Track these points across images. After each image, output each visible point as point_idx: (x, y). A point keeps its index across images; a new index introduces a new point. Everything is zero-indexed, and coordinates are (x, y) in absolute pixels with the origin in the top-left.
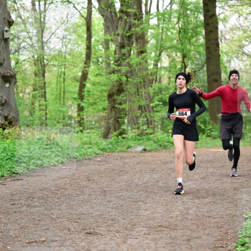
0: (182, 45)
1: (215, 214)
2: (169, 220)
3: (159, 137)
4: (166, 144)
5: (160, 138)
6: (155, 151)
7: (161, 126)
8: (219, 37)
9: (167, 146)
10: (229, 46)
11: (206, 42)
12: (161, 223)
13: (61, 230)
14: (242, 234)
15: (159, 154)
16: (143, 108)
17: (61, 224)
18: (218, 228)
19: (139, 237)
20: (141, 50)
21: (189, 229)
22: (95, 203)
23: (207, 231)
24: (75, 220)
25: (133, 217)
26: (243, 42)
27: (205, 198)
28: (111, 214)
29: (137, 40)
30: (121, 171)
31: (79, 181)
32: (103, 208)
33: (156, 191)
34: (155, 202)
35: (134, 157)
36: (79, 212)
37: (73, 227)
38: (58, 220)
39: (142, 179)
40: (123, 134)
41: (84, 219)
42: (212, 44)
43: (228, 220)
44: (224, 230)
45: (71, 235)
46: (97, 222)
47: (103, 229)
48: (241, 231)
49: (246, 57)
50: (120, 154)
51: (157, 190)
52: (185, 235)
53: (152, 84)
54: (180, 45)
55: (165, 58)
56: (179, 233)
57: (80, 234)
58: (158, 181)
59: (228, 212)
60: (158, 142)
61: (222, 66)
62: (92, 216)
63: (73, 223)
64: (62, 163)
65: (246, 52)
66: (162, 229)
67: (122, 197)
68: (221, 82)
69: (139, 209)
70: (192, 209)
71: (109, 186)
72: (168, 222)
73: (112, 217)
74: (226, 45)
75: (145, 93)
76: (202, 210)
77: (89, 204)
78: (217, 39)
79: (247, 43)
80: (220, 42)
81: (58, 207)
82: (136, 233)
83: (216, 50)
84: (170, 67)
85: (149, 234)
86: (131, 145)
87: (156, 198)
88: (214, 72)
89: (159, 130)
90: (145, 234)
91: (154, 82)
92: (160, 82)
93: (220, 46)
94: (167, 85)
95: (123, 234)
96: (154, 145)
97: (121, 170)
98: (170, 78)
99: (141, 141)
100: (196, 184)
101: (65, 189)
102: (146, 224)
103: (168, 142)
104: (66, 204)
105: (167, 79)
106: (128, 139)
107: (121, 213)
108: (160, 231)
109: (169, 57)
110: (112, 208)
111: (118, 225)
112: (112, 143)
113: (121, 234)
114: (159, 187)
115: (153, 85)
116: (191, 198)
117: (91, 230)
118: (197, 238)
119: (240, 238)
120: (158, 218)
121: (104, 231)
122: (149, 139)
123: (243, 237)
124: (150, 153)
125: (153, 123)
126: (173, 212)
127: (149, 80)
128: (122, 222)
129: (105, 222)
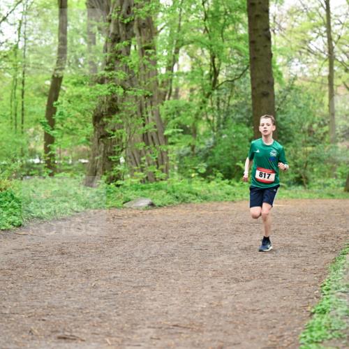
0: (210, 37)
1: (263, 306)
2: (190, 316)
3: (175, 184)
4: (187, 195)
5: (177, 186)
6: (168, 207)
7: (178, 166)
8: (271, 25)
9: (187, 198)
10: (285, 39)
11: (250, 34)
12: (178, 321)
13: (19, 333)
14: (305, 337)
15: (175, 211)
16: (150, 139)
17: (19, 323)
18: (269, 328)
19: (142, 344)
20: (147, 45)
21: (221, 330)
22: (72, 290)
23: (249, 332)
24: (40, 316)
25: (132, 312)
26: (309, 33)
27: (248, 281)
28: (97, 306)
29: (139, 29)
30: (114, 238)
31: (46, 254)
32: (84, 298)
33: (171, 271)
34: (168, 288)
35: (135, 215)
36: (46, 304)
37: (37, 328)
38: (12, 317)
39: (148, 252)
40: (117, 179)
41: (54, 315)
42: (260, 36)
43: (283, 316)
44: (277, 332)
45: (34, 341)
46: (75, 320)
47: (85, 331)
48: (304, 333)
49: (313, 56)
50: (113, 211)
51: (172, 268)
52: (215, 341)
53: (164, 100)
54: (207, 38)
55: (185, 59)
56: (206, 337)
57: (48, 338)
58: (173, 255)
59: (284, 303)
60: (174, 192)
61: (274, 70)
62: (68, 311)
63: (37, 321)
64: (20, 226)
65: (314, 49)
66: (179, 331)
67: (116, 279)
68: (274, 96)
69: (142, 299)
70: (226, 298)
71: (95, 262)
72: (189, 319)
73: (99, 312)
74: (282, 39)
75: (153, 114)
76: (242, 300)
77: (62, 291)
78: (267, 29)
79: (314, 35)
80: (272, 33)
81: (13, 297)
82: (138, 336)
83: (266, 46)
84: (192, 72)
85: (159, 339)
86: (131, 197)
87: (169, 281)
88: (263, 82)
89: (175, 173)
90: (152, 338)
91: (167, 97)
92: (176, 96)
93: (272, 39)
94: (187, 101)
95: (117, 339)
96: (167, 197)
97: (113, 236)
98: (192, 90)
99: (147, 191)
100: (233, 258)
101: (25, 268)
102: (153, 323)
103: (189, 192)
104: (25, 292)
105: (188, 92)
106: (125, 187)
107: (114, 305)
108: (176, 333)
109: (192, 57)
110: (100, 298)
111: (110, 324)
112: (101, 193)
113: (113, 339)
114: (175, 263)
115: (166, 102)
116: (226, 281)
117: (66, 333)
118: (235, 344)
119: (303, 344)
120: (173, 314)
121: (87, 334)
122: (159, 188)
123: (308, 342)
124: (161, 210)
125: (166, 163)
126: (198, 304)
127: (160, 94)
128: (115, 320)
129: (89, 321)
